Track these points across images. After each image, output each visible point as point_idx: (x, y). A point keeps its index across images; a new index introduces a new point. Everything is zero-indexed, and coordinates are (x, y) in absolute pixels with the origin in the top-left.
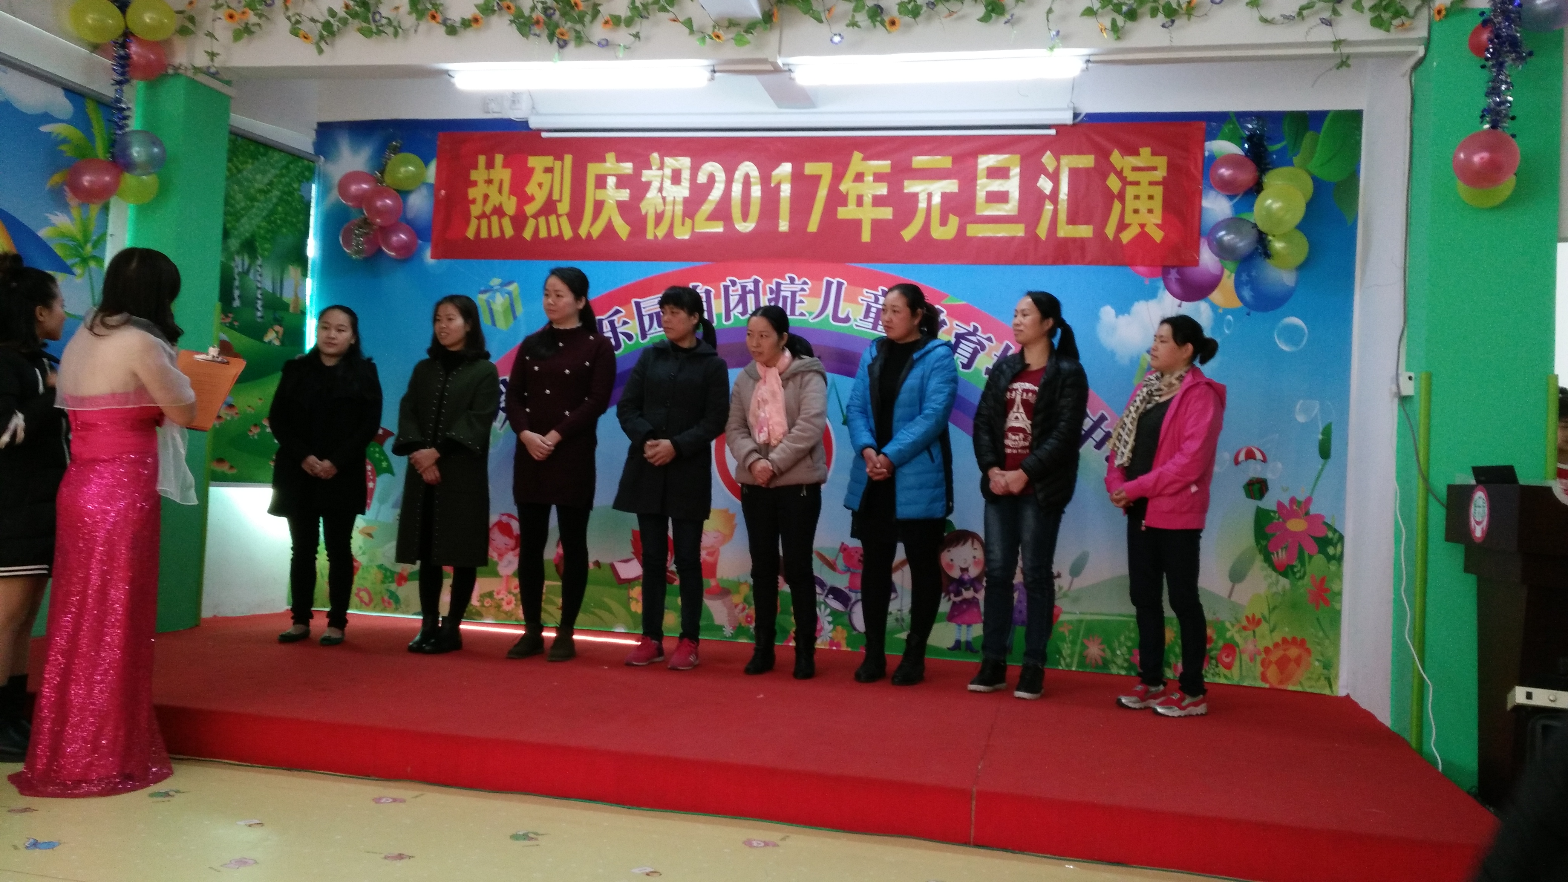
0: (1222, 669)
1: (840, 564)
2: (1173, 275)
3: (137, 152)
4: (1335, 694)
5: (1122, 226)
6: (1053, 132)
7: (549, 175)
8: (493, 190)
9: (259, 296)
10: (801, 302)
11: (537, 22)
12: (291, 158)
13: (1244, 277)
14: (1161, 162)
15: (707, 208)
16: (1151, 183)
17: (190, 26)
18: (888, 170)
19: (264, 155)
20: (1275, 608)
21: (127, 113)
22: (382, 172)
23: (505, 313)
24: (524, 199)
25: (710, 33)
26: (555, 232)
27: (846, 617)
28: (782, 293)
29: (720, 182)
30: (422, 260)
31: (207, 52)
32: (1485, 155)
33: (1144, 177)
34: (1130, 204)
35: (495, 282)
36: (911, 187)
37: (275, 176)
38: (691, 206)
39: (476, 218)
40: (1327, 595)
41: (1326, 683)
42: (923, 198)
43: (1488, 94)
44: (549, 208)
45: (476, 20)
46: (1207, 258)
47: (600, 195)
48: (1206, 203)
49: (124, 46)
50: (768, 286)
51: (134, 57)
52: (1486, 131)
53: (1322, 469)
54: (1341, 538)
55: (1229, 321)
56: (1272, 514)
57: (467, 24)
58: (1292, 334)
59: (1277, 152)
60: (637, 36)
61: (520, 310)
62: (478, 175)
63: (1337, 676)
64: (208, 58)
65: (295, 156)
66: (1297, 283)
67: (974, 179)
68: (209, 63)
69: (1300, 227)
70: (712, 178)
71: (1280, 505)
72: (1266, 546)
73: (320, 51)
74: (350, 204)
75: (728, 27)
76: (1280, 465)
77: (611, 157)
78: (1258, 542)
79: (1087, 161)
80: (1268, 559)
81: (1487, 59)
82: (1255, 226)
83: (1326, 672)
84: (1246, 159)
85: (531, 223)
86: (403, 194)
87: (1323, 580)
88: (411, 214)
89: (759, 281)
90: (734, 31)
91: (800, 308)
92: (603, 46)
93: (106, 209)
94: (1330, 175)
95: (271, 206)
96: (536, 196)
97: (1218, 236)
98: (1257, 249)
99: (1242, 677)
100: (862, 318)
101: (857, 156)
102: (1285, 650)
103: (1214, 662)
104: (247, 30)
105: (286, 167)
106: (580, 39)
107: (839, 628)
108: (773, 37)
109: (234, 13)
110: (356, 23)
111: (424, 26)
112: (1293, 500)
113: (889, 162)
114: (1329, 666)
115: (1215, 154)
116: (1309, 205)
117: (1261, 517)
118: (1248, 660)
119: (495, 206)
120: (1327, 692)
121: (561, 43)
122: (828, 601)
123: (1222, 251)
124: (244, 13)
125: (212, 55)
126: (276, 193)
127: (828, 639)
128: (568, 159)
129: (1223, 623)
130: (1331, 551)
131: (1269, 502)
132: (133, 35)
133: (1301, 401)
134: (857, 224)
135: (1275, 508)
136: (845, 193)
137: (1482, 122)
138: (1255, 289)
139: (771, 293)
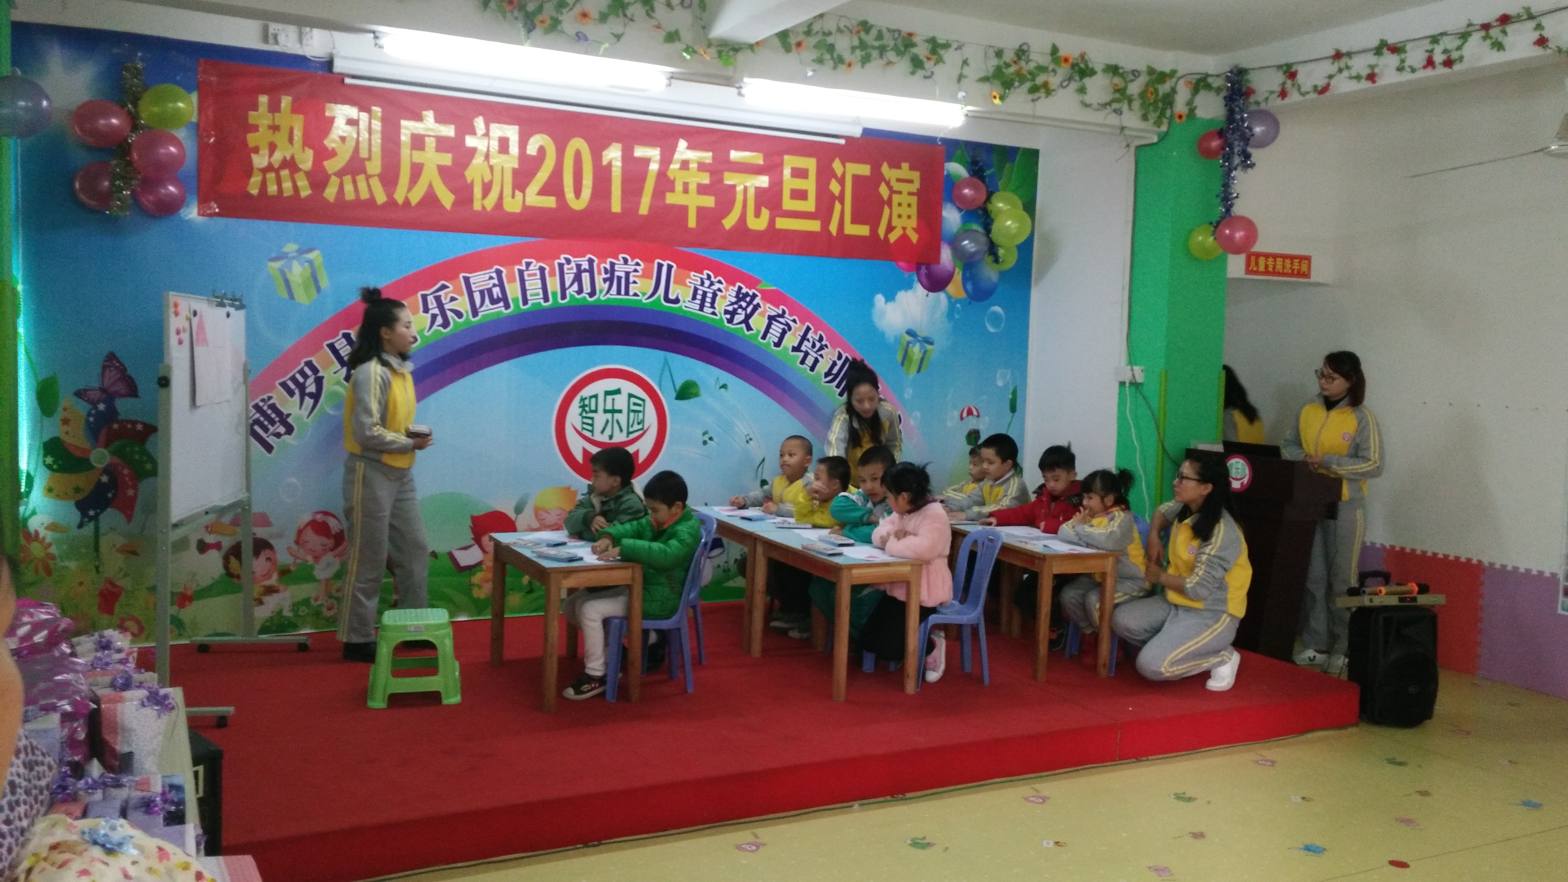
2: (923, 271)
5: (890, 228)
6: (844, 142)
7: (355, 127)
8: (280, 139)
10: (635, 282)
13: (968, 274)
14: (916, 176)
15: (538, 182)
16: (910, 194)
18: (711, 161)
23: (306, 286)
24: (323, 154)
26: (364, 195)
28: (617, 274)
29: (550, 156)
30: (187, 214)
33: (905, 188)
34: (896, 210)
35: (291, 248)
36: (730, 179)
38: (521, 177)
39: (259, 169)
42: (740, 188)
44: (356, 166)
46: (946, 255)
47: (418, 156)
48: (945, 214)
50: (602, 266)
53: (1011, 422)
55: (958, 308)
58: (994, 319)
59: (992, 177)
60: (617, 37)
61: (325, 281)
62: (260, 118)
66: (1000, 280)
67: (781, 176)
70: (542, 150)
76: (987, 418)
77: (429, 115)
79: (865, 170)
82: (989, 238)
84: (975, 181)
85: (334, 181)
89: (594, 261)
91: (632, 288)
92: (581, 39)
96: (337, 151)
97: (956, 241)
98: (988, 255)
100: (690, 299)
101: (682, 144)
113: (711, 154)
115: (954, 173)
119: (284, 158)
121: (532, 28)
123: (959, 253)
128: (377, 111)
133: (999, 370)
134: (683, 210)
136: (672, 179)
138: (974, 284)
139: (606, 272)
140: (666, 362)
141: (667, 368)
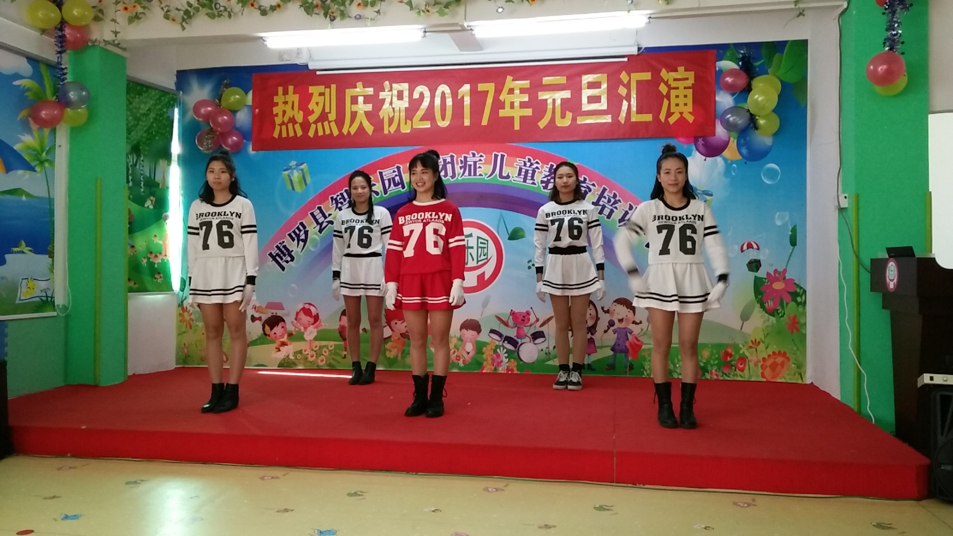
0: (738, 372)
1: (511, 323)
2: (701, 142)
3: (72, 95)
4: (804, 383)
5: (669, 114)
6: (626, 59)
7: (323, 97)
8: (288, 108)
9: (142, 179)
10: (480, 167)
11: (317, 6)
12: (162, 93)
13: (742, 141)
14: (691, 75)
15: (420, 113)
16: (685, 88)
17: (100, 15)
18: (528, 86)
19: (145, 92)
20: (768, 334)
21: (65, 71)
22: (220, 100)
23: (300, 182)
24: (307, 112)
25: (423, 9)
26: (328, 132)
27: (516, 353)
28: (468, 163)
29: (427, 97)
30: (246, 151)
31: (112, 31)
32: (885, 67)
33: (681, 84)
34: (674, 101)
35: (293, 163)
36: (543, 96)
37: (153, 105)
38: (410, 113)
39: (278, 125)
40: (798, 326)
41: (800, 377)
42: (550, 101)
43: (887, 30)
44: (323, 117)
45: (279, 6)
46: (720, 131)
47: (355, 108)
48: (717, 99)
49: (61, 29)
50: (459, 159)
51: (68, 36)
52: (886, 53)
53: (792, 253)
54: (805, 292)
55: (734, 167)
56: (764, 280)
57: (273, 8)
58: (771, 174)
59: (759, 66)
60: (378, 12)
61: (309, 180)
62: (279, 99)
63: (805, 372)
64: (114, 35)
65: (164, 92)
66: (774, 142)
67: (580, 89)
68: (115, 38)
69: (774, 111)
70: (422, 95)
71: (768, 274)
72: (761, 298)
73: (184, 28)
74: (201, 120)
75: (434, 5)
76: (767, 251)
77: (359, 84)
78: (756, 297)
79: (647, 76)
80: (762, 306)
81: (886, 9)
82: (748, 111)
83: (798, 370)
84: (741, 71)
85: (313, 127)
86: (234, 112)
87: (795, 317)
88: (238, 125)
89: (454, 156)
90: (437, 8)
91: (479, 171)
92: (358, 19)
93: (54, 132)
94: (791, 78)
95: (150, 124)
96: (315, 110)
97: (726, 118)
98: (750, 124)
99: (750, 376)
100: (517, 175)
101: (509, 78)
102: (775, 359)
103: (733, 368)
104: (137, 17)
105: (159, 99)
106: (343, 15)
107: (512, 360)
108: (461, 10)
109: (128, 7)
110: (205, 10)
111: (248, 10)
112: (776, 271)
113: (529, 81)
114: (800, 367)
115: (722, 69)
116: (779, 96)
117: (757, 280)
118: (754, 366)
119: (290, 117)
120: (800, 382)
121: (332, 18)
122: (504, 345)
123: (728, 126)
124: (134, 6)
125: (116, 33)
126: (152, 115)
127: (506, 367)
128: (334, 87)
129: (738, 345)
130: (799, 299)
131: (762, 273)
132: (67, 23)
133: (778, 213)
134: (511, 119)
135: (766, 277)
136: (503, 101)
137: (884, 46)
138: (749, 149)
139: (461, 163)
140: (501, 216)
141: (502, 219)
